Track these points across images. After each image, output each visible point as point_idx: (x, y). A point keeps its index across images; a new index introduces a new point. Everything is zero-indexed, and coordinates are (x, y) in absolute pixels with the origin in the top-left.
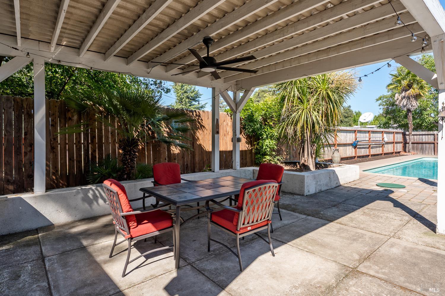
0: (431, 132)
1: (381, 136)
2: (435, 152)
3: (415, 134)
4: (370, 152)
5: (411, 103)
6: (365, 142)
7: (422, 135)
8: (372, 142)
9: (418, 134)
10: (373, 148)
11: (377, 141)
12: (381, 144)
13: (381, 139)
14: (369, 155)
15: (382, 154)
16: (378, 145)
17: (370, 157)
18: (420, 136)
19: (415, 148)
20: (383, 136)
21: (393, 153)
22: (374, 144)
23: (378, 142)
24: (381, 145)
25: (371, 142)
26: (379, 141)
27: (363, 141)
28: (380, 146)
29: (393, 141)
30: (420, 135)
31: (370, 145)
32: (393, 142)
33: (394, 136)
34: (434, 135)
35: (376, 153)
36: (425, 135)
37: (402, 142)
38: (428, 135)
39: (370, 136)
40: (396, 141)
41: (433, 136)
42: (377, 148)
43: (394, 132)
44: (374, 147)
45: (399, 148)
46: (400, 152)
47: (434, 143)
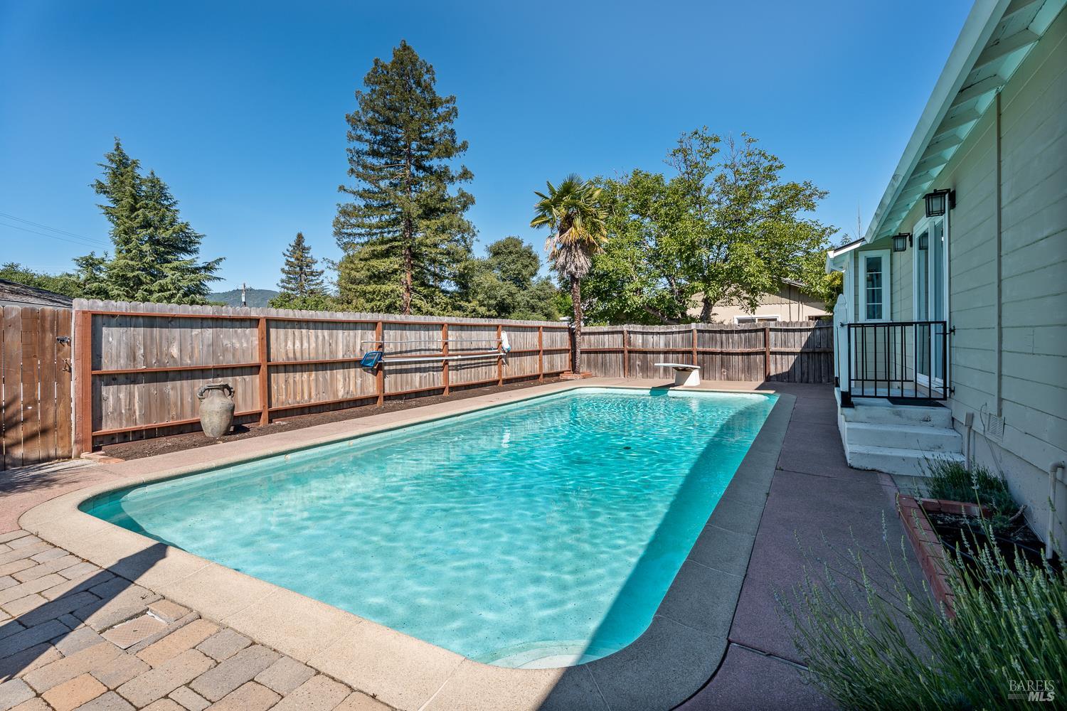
0: (618, 328)
1: (496, 338)
2: (626, 372)
3: (591, 331)
4: (447, 379)
5: (574, 262)
6: (428, 353)
7: (604, 333)
8: (459, 352)
9: (596, 331)
10: (464, 369)
11: (478, 349)
12: (494, 357)
13: (494, 345)
14: (443, 389)
15: (498, 381)
16: (484, 361)
17: (446, 393)
18: (600, 336)
19: (593, 363)
20: (499, 336)
21: (539, 376)
22: (460, 357)
23: (484, 351)
24: (496, 360)
25: (450, 353)
26: (485, 349)
27: (416, 350)
28: (490, 362)
29: (538, 348)
30: (599, 333)
31: (446, 360)
32: (539, 351)
33: (540, 337)
34: (622, 332)
35: (474, 381)
36: (608, 333)
37: (569, 350)
38: (613, 333)
39: (446, 336)
40: (545, 347)
41: (620, 336)
42: (479, 367)
43: (539, 328)
44: (468, 365)
45: (562, 362)
46: (563, 372)
47: (623, 352)
